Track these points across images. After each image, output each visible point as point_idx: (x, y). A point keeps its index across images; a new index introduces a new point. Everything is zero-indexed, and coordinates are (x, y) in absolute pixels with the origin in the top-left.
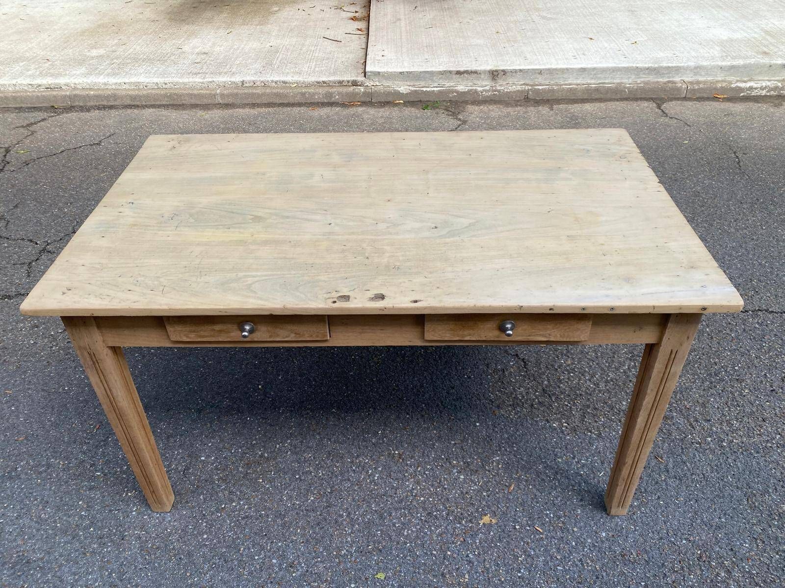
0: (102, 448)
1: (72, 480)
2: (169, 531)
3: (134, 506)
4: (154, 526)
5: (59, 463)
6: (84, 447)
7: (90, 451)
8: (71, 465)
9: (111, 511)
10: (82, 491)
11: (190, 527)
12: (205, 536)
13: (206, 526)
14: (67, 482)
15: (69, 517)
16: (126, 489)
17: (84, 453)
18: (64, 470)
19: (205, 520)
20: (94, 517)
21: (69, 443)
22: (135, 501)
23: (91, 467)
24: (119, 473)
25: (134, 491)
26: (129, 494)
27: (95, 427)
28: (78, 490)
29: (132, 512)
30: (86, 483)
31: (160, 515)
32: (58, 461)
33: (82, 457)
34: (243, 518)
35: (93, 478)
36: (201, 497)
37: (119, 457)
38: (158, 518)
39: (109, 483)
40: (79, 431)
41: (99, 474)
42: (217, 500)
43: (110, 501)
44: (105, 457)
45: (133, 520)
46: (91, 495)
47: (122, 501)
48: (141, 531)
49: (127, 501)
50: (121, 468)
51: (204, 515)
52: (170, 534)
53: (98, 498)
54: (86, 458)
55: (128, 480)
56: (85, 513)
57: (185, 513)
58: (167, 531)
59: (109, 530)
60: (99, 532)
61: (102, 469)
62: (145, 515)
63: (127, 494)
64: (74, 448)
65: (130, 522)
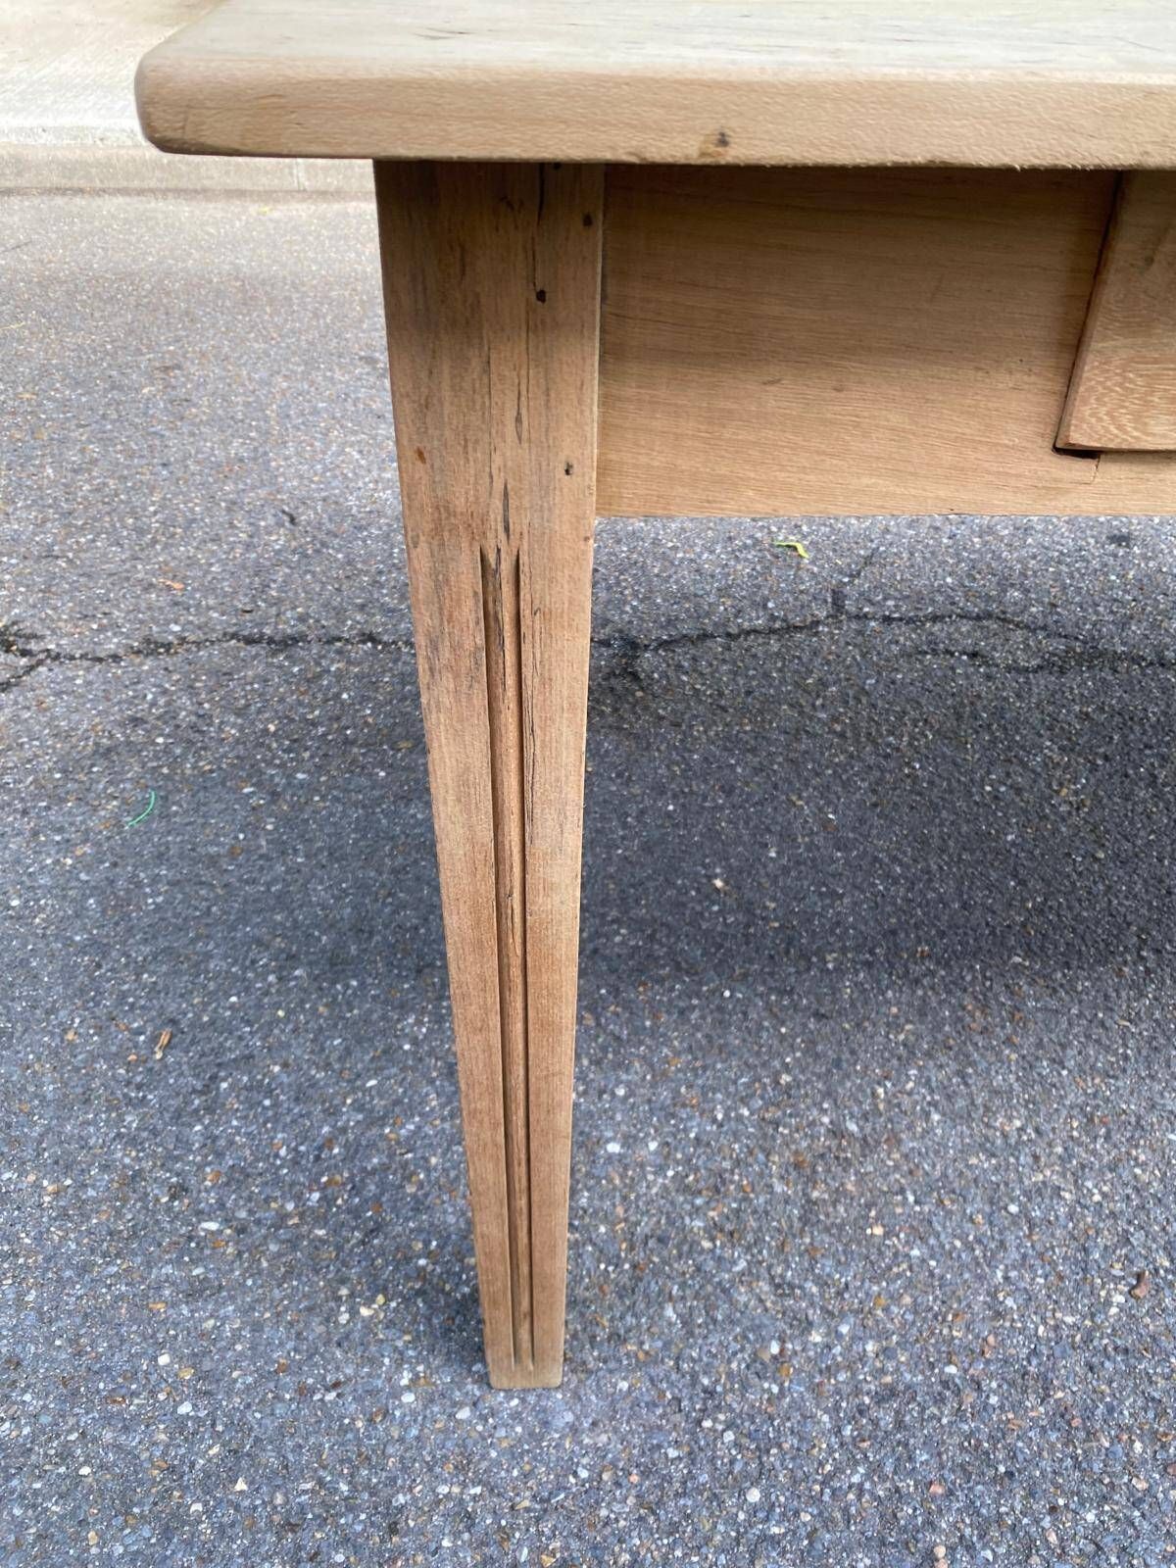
0: (200, 1120)
1: (104, 1255)
2: (584, 1474)
3: (399, 1364)
4: (514, 1455)
5: (37, 1186)
6: (129, 1118)
7: (155, 1133)
8: (91, 1193)
9: (304, 1392)
10: (161, 1307)
11: (672, 1453)
12: (754, 1496)
13: (737, 1444)
14: (84, 1269)
15: (126, 1429)
16: (344, 1292)
17: (133, 1141)
18: (64, 1215)
19: (722, 1417)
20: (239, 1425)
21: (63, 1105)
22: (400, 1344)
23: (173, 1198)
24: (296, 1220)
25: (380, 1299)
26: (365, 1312)
27: (154, 1039)
28: (140, 1303)
29: (396, 1393)
30: (169, 1269)
31: (523, 1400)
32: (32, 1178)
33: (127, 1161)
34: (880, 1399)
35: (189, 1247)
36: (669, 1312)
37: (277, 1156)
38: (516, 1416)
39: (265, 1264)
40: (93, 1058)
41: (213, 1226)
42: (738, 1322)
43: (290, 1345)
44: (219, 1155)
45: (414, 1432)
46: (202, 1320)
47: (339, 1345)
48: (464, 1485)
49: (361, 1343)
50: (298, 1198)
51: (710, 1393)
52: (593, 1491)
53: (237, 1336)
54: (144, 1164)
55: (339, 1248)
56: (195, 1406)
57: (624, 1385)
58: (575, 1474)
59: (321, 1482)
60: (279, 1499)
61: (222, 1205)
62: (460, 1405)
63: (354, 1312)
64: (88, 1123)
65: (401, 1440)
